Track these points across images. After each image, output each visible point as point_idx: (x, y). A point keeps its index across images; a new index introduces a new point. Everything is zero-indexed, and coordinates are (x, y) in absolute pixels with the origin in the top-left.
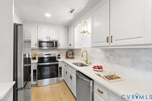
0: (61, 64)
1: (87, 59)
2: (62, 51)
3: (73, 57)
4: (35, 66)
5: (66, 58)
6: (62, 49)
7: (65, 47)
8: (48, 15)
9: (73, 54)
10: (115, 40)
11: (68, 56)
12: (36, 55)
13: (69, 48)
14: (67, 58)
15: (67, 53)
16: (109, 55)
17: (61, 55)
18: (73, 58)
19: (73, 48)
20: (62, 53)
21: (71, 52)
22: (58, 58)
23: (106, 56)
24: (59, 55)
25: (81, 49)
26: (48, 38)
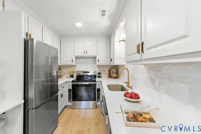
0: (100, 84)
1: (128, 80)
2: (104, 68)
3: (116, 76)
4: (70, 85)
5: (108, 77)
6: (103, 66)
7: (106, 63)
8: (79, 25)
9: (117, 73)
10: (148, 49)
11: (112, 75)
12: (73, 72)
13: (111, 64)
14: (110, 78)
15: (110, 71)
16: (153, 77)
17: (102, 73)
18: (117, 78)
19: (114, 64)
20: (104, 71)
21: (115, 70)
22: (99, 77)
23: (151, 78)
24: (99, 73)
25: (124, 65)
26: (85, 52)
